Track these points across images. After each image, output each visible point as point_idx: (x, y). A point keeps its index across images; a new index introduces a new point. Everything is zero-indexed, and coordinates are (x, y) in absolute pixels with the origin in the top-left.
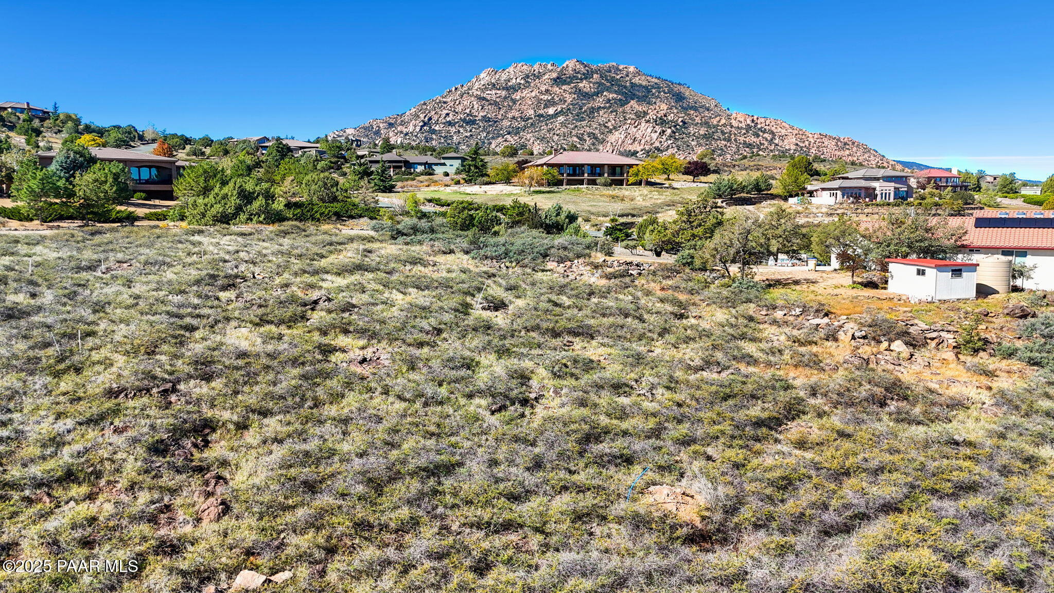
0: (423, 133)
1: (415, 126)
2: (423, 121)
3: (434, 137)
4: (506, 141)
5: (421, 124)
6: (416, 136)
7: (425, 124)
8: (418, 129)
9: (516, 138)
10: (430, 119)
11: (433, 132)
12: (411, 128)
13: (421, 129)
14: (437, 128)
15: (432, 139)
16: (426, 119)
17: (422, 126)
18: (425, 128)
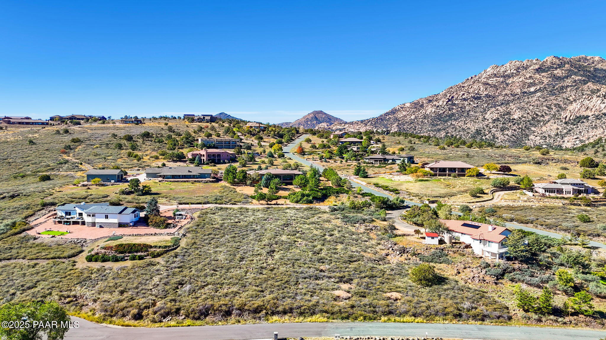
0: (448, 106)
1: (443, 102)
2: (448, 99)
3: (454, 107)
4: (497, 110)
5: (447, 100)
6: (443, 107)
7: (449, 100)
8: (445, 103)
9: (504, 108)
10: (453, 97)
11: (454, 105)
12: (441, 103)
13: (447, 103)
14: (456, 103)
15: (453, 109)
16: (450, 98)
17: (447, 102)
18: (449, 102)
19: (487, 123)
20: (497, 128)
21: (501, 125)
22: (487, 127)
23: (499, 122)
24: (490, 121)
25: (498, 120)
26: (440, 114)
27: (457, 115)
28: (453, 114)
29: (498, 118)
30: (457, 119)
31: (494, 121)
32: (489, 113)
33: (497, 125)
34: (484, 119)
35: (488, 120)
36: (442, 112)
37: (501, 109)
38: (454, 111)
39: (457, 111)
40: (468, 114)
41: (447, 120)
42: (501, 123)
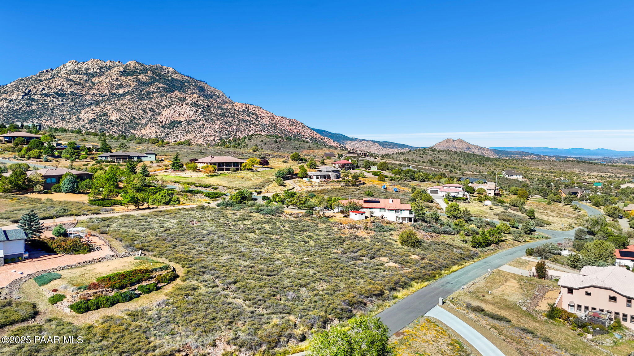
0: (24, 100)
1: (18, 95)
2: (24, 92)
3: (33, 103)
4: (92, 110)
5: (23, 94)
6: (19, 102)
7: (26, 94)
8: (20, 97)
9: (100, 109)
10: (30, 91)
11: (33, 100)
12: (14, 97)
13: (23, 98)
14: (36, 97)
15: (32, 105)
16: (27, 91)
17: (23, 96)
18: (26, 97)
19: (82, 123)
20: (96, 129)
21: (100, 127)
22: (84, 128)
23: (97, 123)
24: (86, 121)
25: (94, 120)
26: (15, 110)
27: (38, 112)
28: (33, 112)
29: (95, 119)
30: (39, 117)
31: (91, 121)
32: (83, 112)
33: (95, 127)
34: (79, 119)
35: (83, 120)
36: (16, 107)
37: (96, 109)
38: (34, 107)
39: (38, 108)
40: (52, 112)
41: (26, 118)
42: (99, 124)
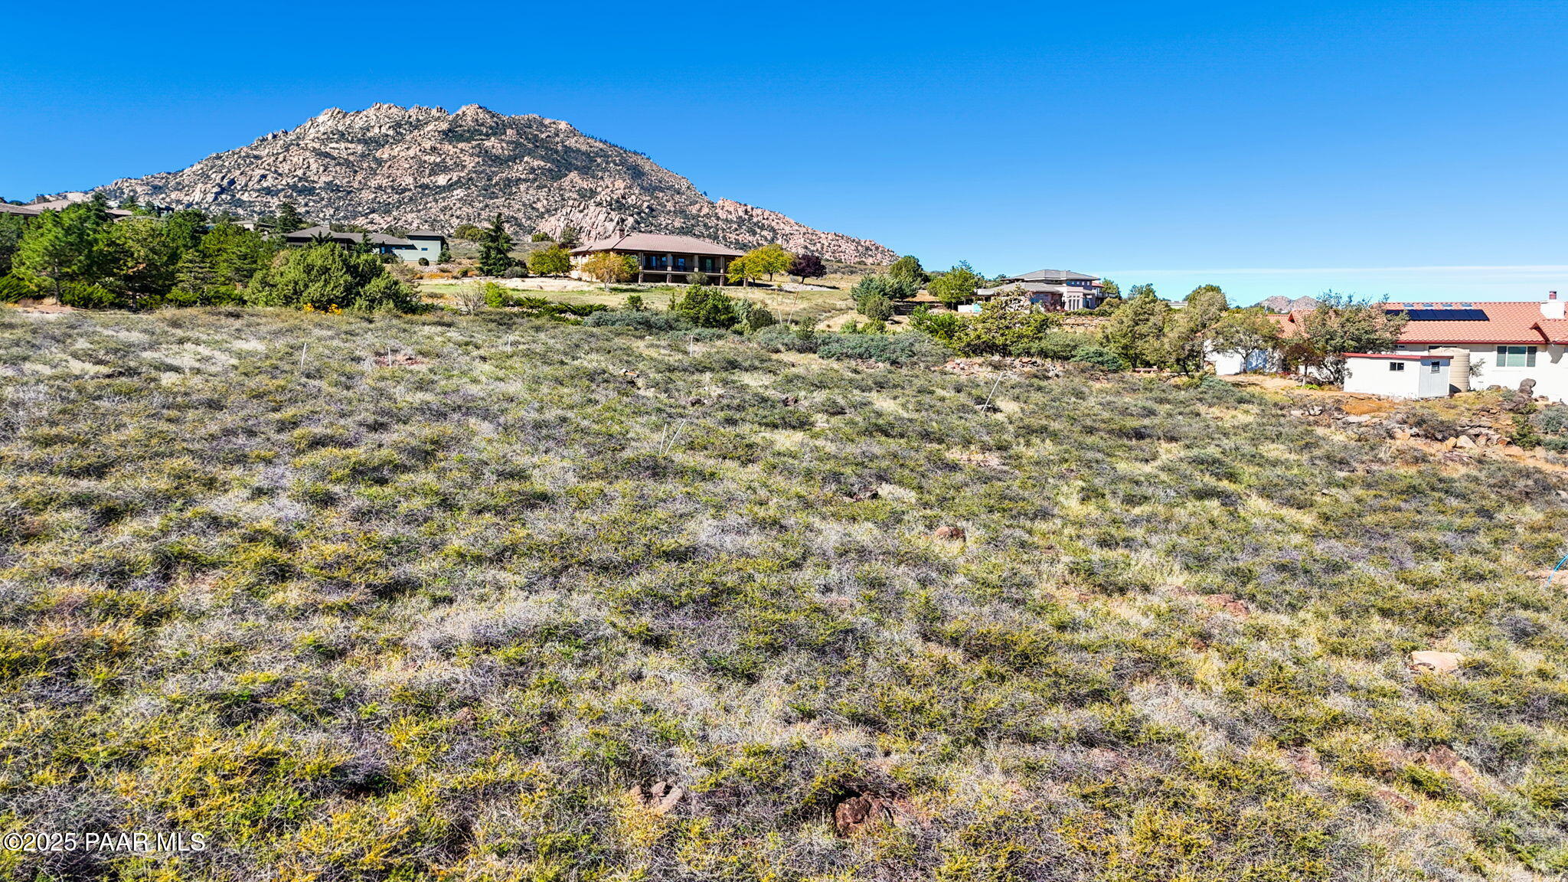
0: (220, 205)
1: (205, 193)
2: (220, 186)
3: (240, 211)
4: (372, 223)
5: (216, 189)
7: (223, 190)
8: (210, 198)
9: (389, 219)
10: (232, 182)
11: (240, 203)
12: (197, 196)
13: (216, 199)
14: (245, 197)
16: (225, 181)
17: (217, 194)
18: (224, 196)
37: (382, 221)
